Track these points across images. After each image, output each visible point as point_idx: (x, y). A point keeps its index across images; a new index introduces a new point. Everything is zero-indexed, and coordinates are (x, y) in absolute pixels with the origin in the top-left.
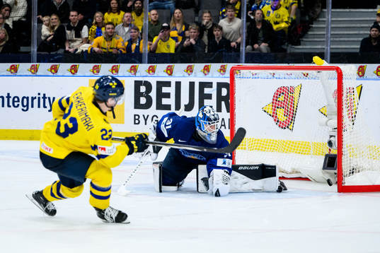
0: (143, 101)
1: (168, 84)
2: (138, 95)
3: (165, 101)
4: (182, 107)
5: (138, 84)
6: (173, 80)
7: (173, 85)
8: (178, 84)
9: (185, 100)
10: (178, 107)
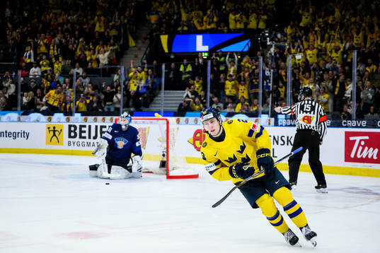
0: (73, 134)
1: (85, 126)
2: (70, 131)
3: (83, 135)
4: (92, 138)
5: (70, 126)
6: (87, 124)
7: (87, 127)
8: (90, 127)
9: (93, 134)
10: (90, 138)
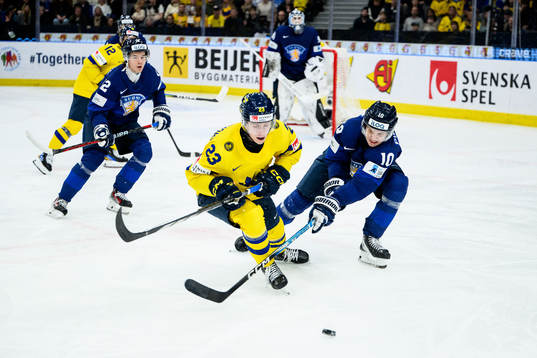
0: (201, 63)
1: (219, 51)
2: (198, 58)
3: (216, 63)
4: (229, 68)
5: (198, 51)
6: (222, 49)
7: (223, 53)
8: (226, 52)
9: (230, 63)
10: (226, 68)
